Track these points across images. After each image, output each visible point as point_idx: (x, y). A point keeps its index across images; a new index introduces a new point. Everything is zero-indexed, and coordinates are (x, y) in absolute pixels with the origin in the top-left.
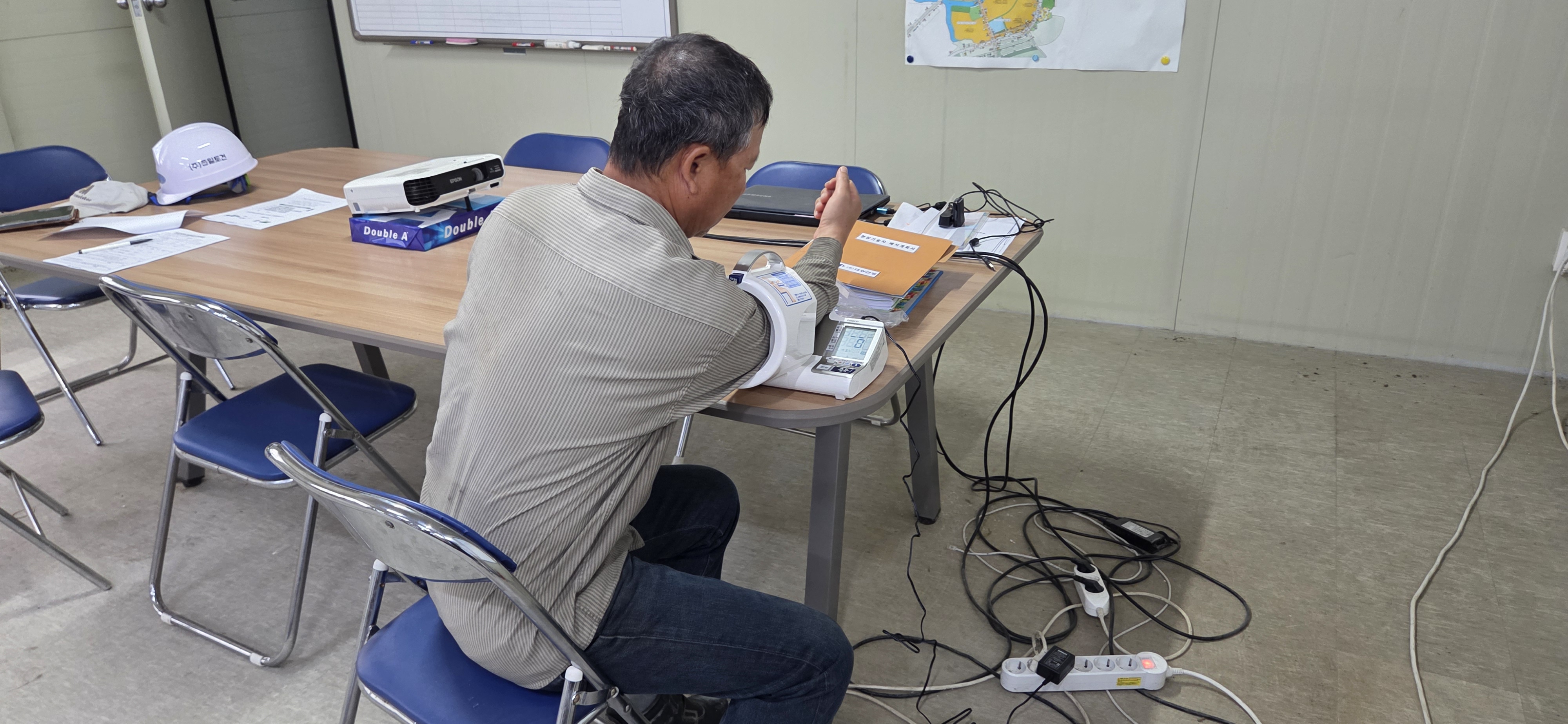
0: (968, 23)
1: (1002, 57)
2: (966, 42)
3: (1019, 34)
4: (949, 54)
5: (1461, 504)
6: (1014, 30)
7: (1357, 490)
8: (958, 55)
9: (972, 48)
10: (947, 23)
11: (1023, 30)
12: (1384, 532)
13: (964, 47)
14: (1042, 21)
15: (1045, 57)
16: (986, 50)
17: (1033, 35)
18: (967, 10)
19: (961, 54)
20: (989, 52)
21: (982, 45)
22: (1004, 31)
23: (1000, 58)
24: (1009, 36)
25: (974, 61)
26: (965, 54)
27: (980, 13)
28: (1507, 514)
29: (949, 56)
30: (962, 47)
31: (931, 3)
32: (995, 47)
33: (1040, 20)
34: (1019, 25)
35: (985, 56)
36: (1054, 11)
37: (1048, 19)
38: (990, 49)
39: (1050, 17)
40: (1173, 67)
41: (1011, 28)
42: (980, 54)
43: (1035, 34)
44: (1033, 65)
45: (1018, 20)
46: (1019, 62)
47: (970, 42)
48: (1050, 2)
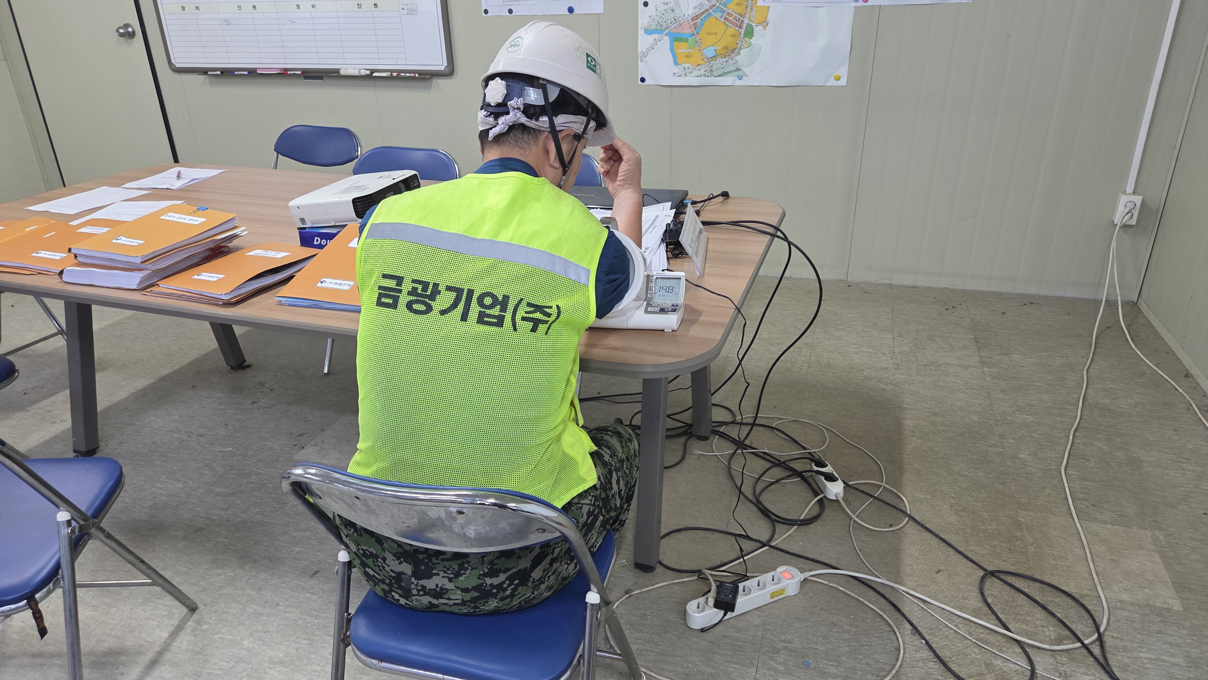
0: (687, 51)
1: (714, 76)
2: (686, 65)
3: (727, 59)
4: (673, 75)
5: (1075, 396)
6: (723, 56)
7: (1003, 391)
8: (680, 76)
9: (691, 70)
10: (671, 51)
11: (729, 55)
12: (1029, 421)
13: (685, 69)
14: (744, 48)
15: (747, 76)
16: (702, 72)
17: (737, 60)
18: (686, 41)
19: (682, 75)
20: (704, 73)
21: (699, 68)
22: (715, 56)
24: (720, 60)
25: (693, 80)
26: (686, 75)
27: (697, 42)
28: (1107, 401)
30: (683, 70)
31: (657, 35)
32: (709, 70)
33: (742, 47)
34: (726, 51)
35: (701, 76)
36: (753, 41)
37: (749, 47)
38: (705, 71)
39: (750, 45)
40: (843, 82)
41: (721, 54)
42: (697, 74)
43: (738, 58)
44: (738, 83)
45: (725, 48)
46: (728, 80)
47: (689, 65)
48: (750, 33)
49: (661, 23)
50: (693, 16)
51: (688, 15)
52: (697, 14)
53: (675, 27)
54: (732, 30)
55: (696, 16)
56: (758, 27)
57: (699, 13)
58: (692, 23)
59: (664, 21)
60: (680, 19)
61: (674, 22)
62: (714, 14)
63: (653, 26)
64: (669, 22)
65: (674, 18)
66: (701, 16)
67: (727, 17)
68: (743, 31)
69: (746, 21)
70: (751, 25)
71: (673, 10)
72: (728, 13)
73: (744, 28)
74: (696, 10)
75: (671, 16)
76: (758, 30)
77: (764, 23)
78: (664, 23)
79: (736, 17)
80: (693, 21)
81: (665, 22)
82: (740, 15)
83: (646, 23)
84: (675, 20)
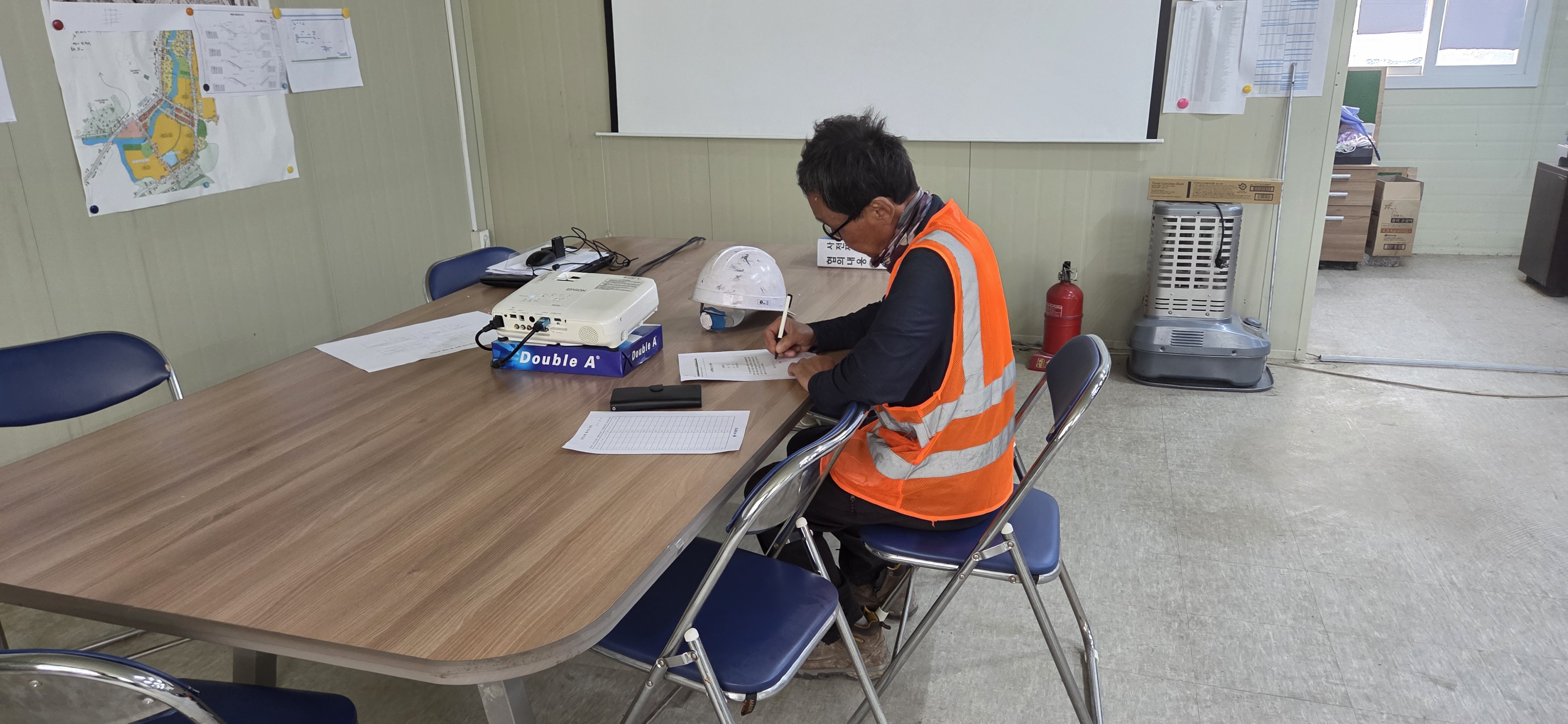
0: (143, 161)
1: (183, 189)
2: (147, 180)
3: (188, 165)
4: (134, 195)
6: (184, 162)
8: (143, 195)
9: (154, 185)
10: (123, 163)
11: (189, 160)
13: (147, 185)
14: (201, 149)
15: (213, 182)
16: (168, 185)
17: (199, 164)
18: (138, 148)
19: (146, 193)
20: (171, 186)
21: (163, 180)
22: (177, 164)
23: (181, 190)
24: (183, 167)
25: (160, 198)
26: (150, 192)
27: (152, 148)
29: (135, 197)
30: (145, 187)
31: (101, 144)
32: (175, 180)
33: (199, 149)
34: (186, 155)
35: (169, 191)
36: (208, 139)
37: (206, 147)
38: (172, 183)
39: (206, 145)
40: (297, 174)
41: (182, 160)
42: (164, 190)
43: (199, 162)
44: (206, 192)
45: (185, 151)
46: (196, 191)
47: (150, 179)
48: (203, 131)
49: (101, 127)
50: (139, 115)
51: (133, 114)
52: (144, 112)
53: (121, 131)
54: (186, 129)
55: (144, 115)
56: (210, 122)
57: (146, 110)
58: (141, 124)
59: (105, 124)
60: (124, 120)
61: (118, 125)
62: (163, 111)
63: (93, 133)
64: (112, 125)
65: (117, 120)
66: (149, 114)
67: (176, 113)
68: (195, 129)
69: (196, 117)
70: (202, 121)
71: (113, 109)
72: (177, 109)
73: (196, 125)
74: (142, 108)
75: (113, 117)
76: (210, 125)
77: (215, 118)
78: (106, 128)
79: (186, 113)
80: (141, 121)
81: (107, 125)
82: (189, 109)
83: (82, 130)
84: (119, 122)
